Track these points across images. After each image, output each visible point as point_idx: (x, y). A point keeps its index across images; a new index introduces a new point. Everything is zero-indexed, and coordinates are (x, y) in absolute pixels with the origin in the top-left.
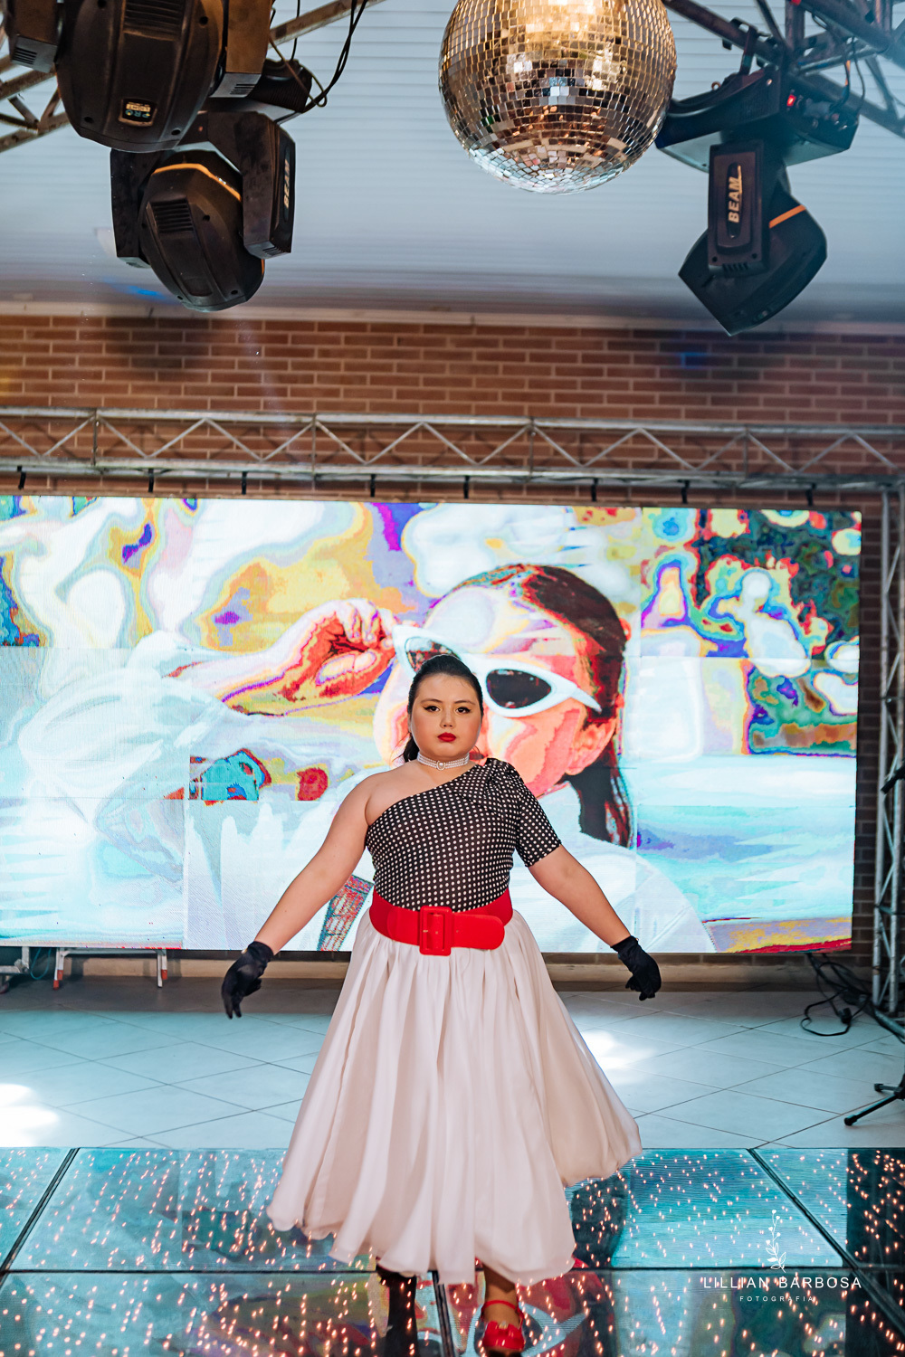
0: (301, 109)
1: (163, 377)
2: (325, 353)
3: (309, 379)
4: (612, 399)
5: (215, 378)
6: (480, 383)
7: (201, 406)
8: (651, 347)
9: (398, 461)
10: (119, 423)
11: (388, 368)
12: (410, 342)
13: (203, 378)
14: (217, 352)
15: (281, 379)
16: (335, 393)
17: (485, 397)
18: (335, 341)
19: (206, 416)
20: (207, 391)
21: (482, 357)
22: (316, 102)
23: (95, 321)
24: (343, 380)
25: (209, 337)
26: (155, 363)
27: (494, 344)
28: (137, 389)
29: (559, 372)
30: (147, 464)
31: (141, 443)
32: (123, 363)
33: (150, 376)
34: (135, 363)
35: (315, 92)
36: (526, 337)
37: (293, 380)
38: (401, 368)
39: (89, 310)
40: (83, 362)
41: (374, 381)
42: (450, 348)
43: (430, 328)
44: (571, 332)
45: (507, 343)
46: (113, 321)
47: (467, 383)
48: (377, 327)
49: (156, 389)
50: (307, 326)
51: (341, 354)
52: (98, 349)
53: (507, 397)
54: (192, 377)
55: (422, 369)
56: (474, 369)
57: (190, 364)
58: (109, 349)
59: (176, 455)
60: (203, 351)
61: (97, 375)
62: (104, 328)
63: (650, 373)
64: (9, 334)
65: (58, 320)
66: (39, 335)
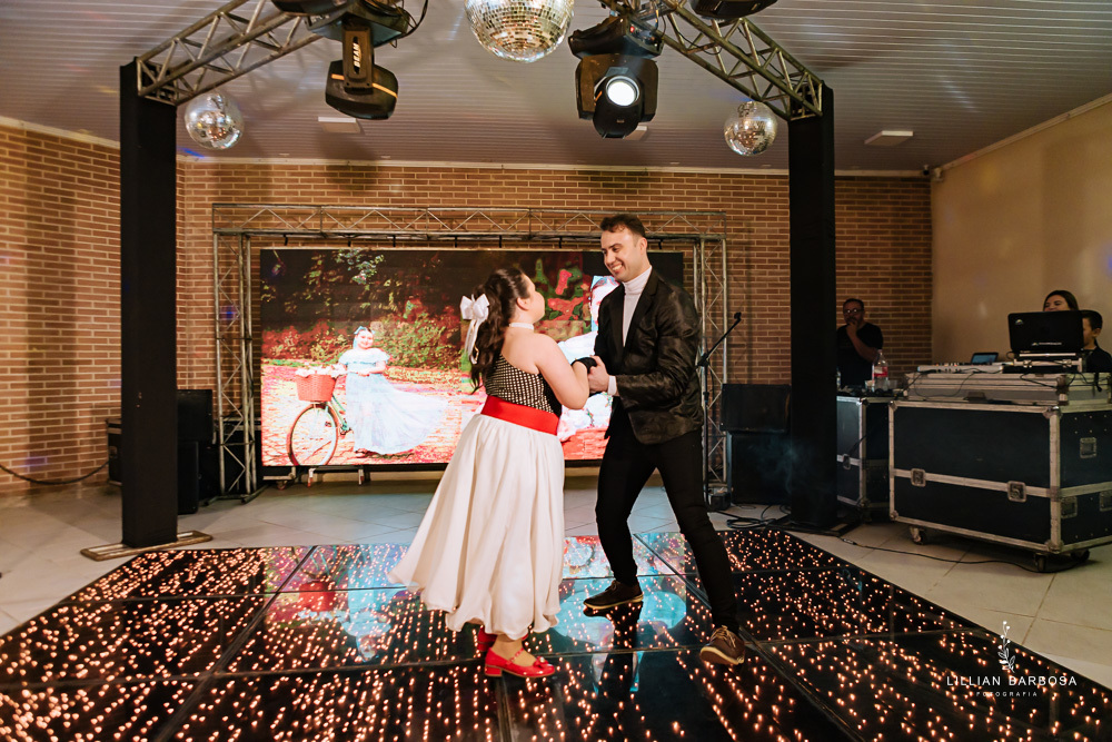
1: (354, 194)
2: (432, 182)
3: (425, 195)
5: (380, 194)
6: (507, 196)
10: (336, 216)
11: (463, 189)
12: (473, 177)
13: (374, 194)
14: (380, 182)
15: (412, 195)
16: (438, 201)
17: (509, 202)
18: (437, 176)
19: (376, 208)
20: (377, 201)
21: (507, 184)
23: (321, 167)
24: (441, 195)
25: (376, 175)
26: (350, 187)
27: (513, 177)
28: (342, 200)
30: (347, 231)
31: (345, 225)
32: (335, 187)
33: (349, 194)
34: (341, 187)
36: (528, 174)
37: (418, 195)
38: (469, 189)
40: (315, 187)
41: (456, 195)
42: (493, 180)
43: (482, 170)
45: (519, 177)
46: (329, 168)
47: (501, 196)
48: (457, 170)
50: (424, 169)
51: (440, 183)
52: (323, 181)
54: (368, 194)
55: (480, 190)
56: (504, 190)
57: (367, 188)
58: (328, 181)
59: (361, 228)
60: (374, 182)
61: (323, 194)
62: (325, 171)
64: (279, 174)
65: (303, 167)
66: (293, 174)
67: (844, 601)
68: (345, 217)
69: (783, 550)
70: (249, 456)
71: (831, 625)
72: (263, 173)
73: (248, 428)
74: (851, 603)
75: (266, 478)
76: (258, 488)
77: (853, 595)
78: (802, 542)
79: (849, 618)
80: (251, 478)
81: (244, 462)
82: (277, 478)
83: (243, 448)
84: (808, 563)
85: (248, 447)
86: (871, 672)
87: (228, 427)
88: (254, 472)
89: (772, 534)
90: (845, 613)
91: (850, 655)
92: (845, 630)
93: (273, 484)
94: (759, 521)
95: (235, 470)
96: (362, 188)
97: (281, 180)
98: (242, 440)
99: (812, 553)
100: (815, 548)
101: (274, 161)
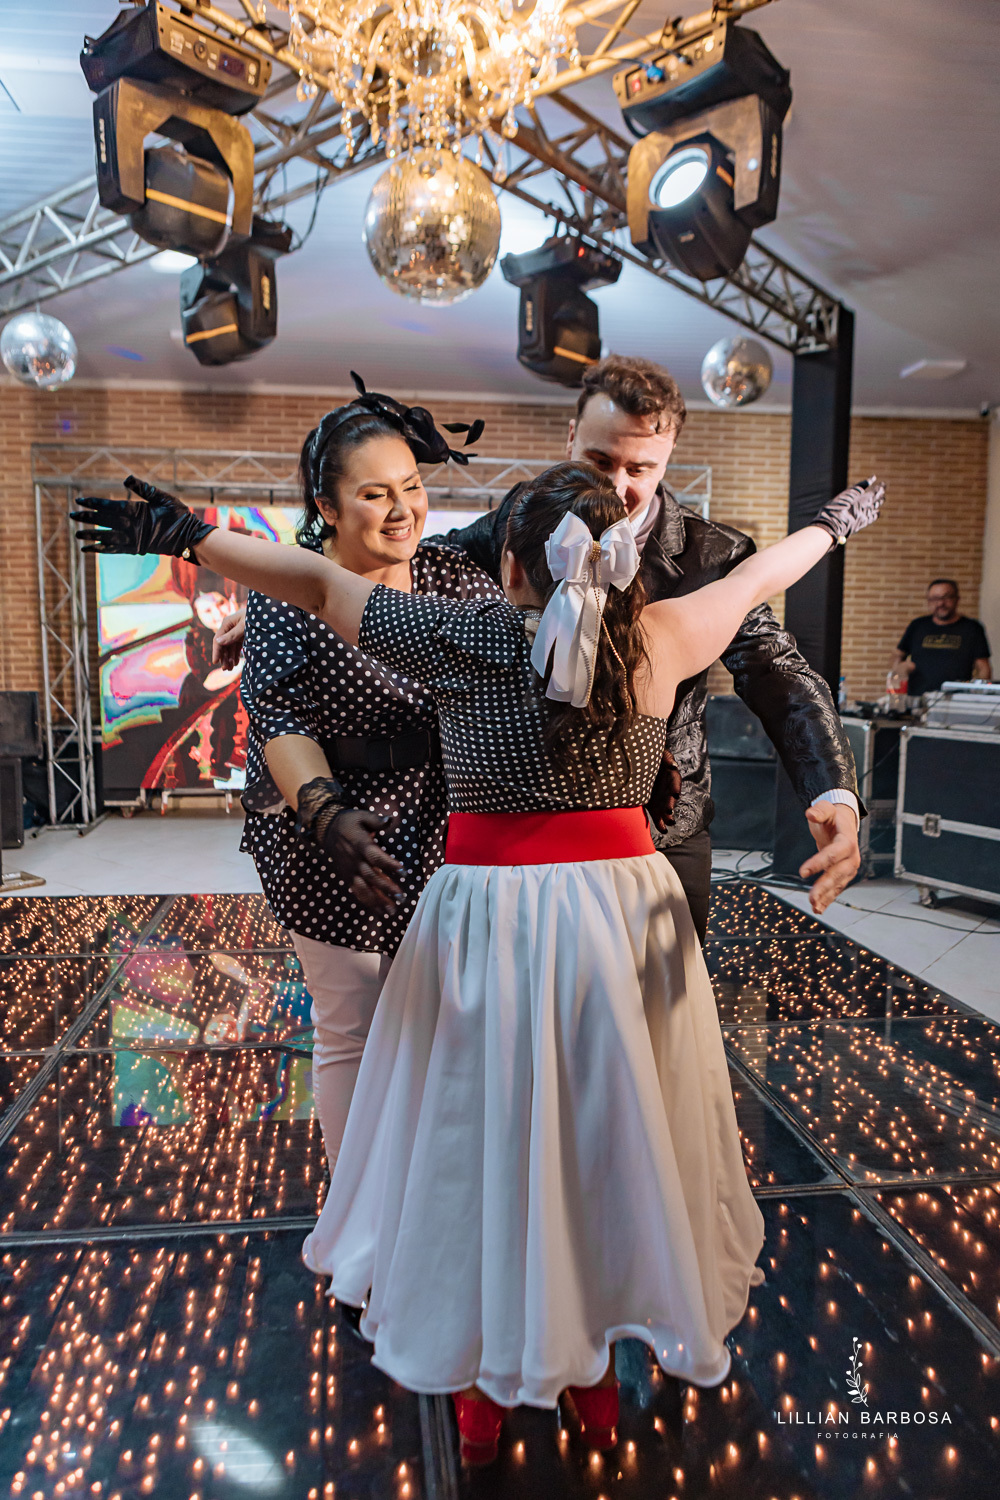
0: (285, 252)
1: (219, 430)
4: (503, 447)
5: (253, 431)
7: (245, 449)
8: (528, 414)
10: (191, 459)
13: (245, 431)
14: (253, 414)
15: (295, 432)
19: (247, 454)
22: (296, 247)
23: (174, 394)
25: (247, 405)
26: (213, 422)
28: (202, 438)
30: (209, 485)
31: (206, 473)
32: (192, 421)
33: (210, 430)
34: (201, 421)
35: (296, 241)
36: (450, 406)
39: (169, 386)
40: (167, 420)
46: (187, 394)
49: (215, 439)
52: (175, 412)
57: (236, 422)
58: (183, 412)
59: (227, 478)
60: (245, 414)
61: (176, 429)
62: (179, 398)
63: (527, 431)
64: (117, 401)
65: (150, 393)
66: (137, 402)
67: (820, 977)
68: (206, 462)
69: (757, 912)
70: (86, 777)
71: (799, 1007)
72: (98, 403)
73: (84, 739)
74: (829, 982)
75: (107, 803)
76: (98, 816)
77: (833, 971)
78: (781, 902)
79: (823, 1001)
80: (88, 803)
81: (80, 784)
83: (78, 765)
84: (785, 929)
85: (84, 764)
86: (836, 1064)
88: (93, 796)
89: (746, 890)
90: (819, 992)
91: (815, 1043)
92: (816, 1013)
93: (117, 810)
94: (735, 874)
96: (228, 422)
97: (121, 410)
98: (77, 755)
99: (792, 916)
100: (797, 910)
101: (113, 384)
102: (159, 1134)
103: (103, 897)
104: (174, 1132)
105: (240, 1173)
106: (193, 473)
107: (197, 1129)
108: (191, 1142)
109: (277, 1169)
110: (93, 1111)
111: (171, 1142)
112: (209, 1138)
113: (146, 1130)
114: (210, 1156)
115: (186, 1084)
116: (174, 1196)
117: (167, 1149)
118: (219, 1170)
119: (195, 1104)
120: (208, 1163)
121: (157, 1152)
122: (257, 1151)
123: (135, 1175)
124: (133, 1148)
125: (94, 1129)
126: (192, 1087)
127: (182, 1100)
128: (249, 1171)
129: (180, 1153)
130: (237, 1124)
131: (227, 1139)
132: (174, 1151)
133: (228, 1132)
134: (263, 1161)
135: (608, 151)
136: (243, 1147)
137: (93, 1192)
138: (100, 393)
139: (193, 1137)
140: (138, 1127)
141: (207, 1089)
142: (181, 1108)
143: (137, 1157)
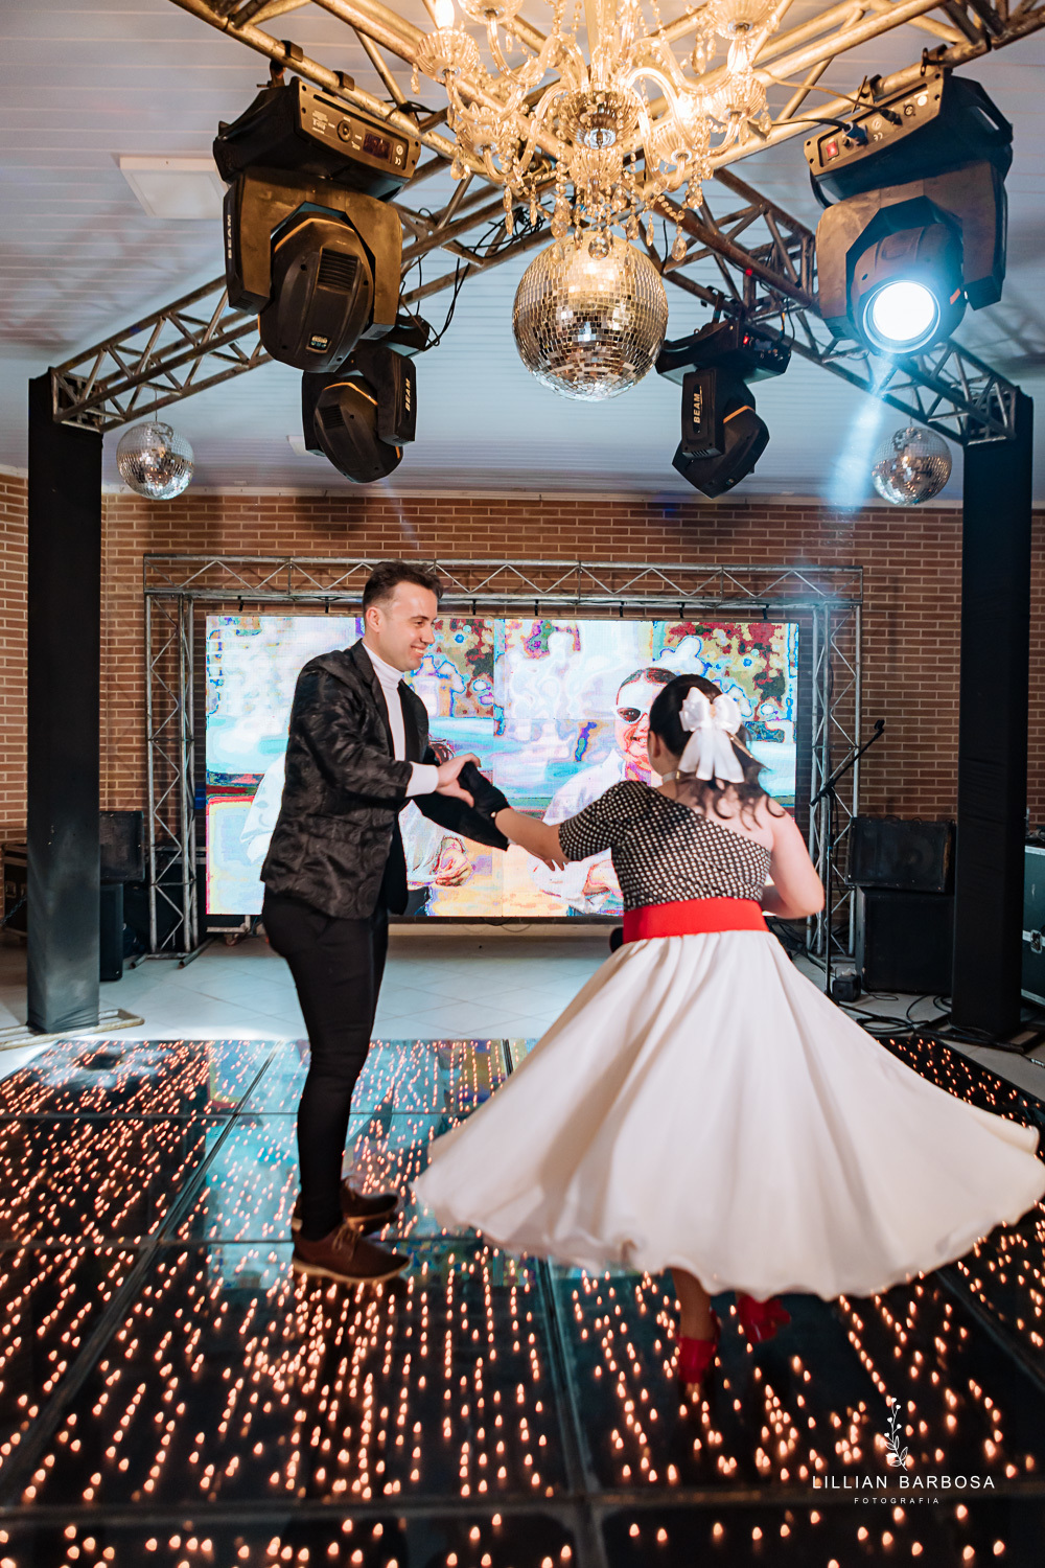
0: (424, 349)
1: (334, 536)
2: (442, 520)
3: (432, 538)
4: (633, 549)
5: (369, 537)
6: (546, 540)
7: (361, 555)
8: (660, 514)
9: (491, 591)
10: (306, 566)
11: (484, 529)
12: (499, 512)
13: (361, 537)
14: (370, 519)
16: (448, 546)
18: (449, 511)
19: (363, 561)
21: (546, 521)
22: (433, 343)
23: (289, 499)
24: (454, 538)
25: (365, 510)
26: (328, 527)
27: (555, 512)
28: (317, 545)
29: (598, 531)
30: (324, 594)
31: (320, 581)
32: (307, 527)
33: (325, 536)
34: (316, 527)
35: (432, 337)
36: (576, 508)
37: (421, 538)
38: (492, 530)
39: (285, 492)
40: (281, 527)
41: (475, 539)
42: (526, 516)
43: (511, 502)
44: (606, 504)
45: (563, 513)
46: (301, 499)
48: (476, 502)
49: (329, 545)
50: (430, 501)
51: (453, 520)
52: (291, 518)
53: (562, 548)
54: (353, 537)
55: (508, 530)
57: (352, 528)
58: (298, 518)
59: (343, 588)
60: (361, 519)
61: (291, 536)
62: (294, 504)
63: (660, 532)
64: (231, 508)
65: (264, 499)
66: (251, 509)
70: (189, 901)
72: (210, 508)
73: (188, 863)
75: (210, 930)
76: (200, 943)
80: (191, 929)
81: (182, 908)
82: (225, 930)
83: (181, 889)
85: (187, 888)
87: (162, 859)
88: (195, 922)
89: (925, 1046)
93: (220, 937)
94: (907, 1024)
95: (169, 919)
96: (344, 528)
97: (234, 518)
98: (180, 879)
101: (226, 491)
102: (270, 1363)
103: (205, 1042)
104: (288, 1362)
105: (366, 1426)
106: (307, 580)
107: (314, 1359)
108: (307, 1378)
109: (410, 1421)
110: (194, 1328)
111: (284, 1377)
112: (328, 1373)
113: (253, 1360)
114: (330, 1399)
115: (299, 1294)
116: (288, 1459)
117: (280, 1386)
118: (343, 1420)
119: (309, 1324)
120: (328, 1410)
121: (266, 1389)
122: (386, 1394)
123: (242, 1424)
124: (240, 1383)
125: (195, 1354)
126: (306, 1297)
127: (296, 1316)
128: (377, 1424)
129: (294, 1390)
130: (360, 1353)
131: (348, 1376)
132: (287, 1390)
133: (350, 1367)
134: (394, 1413)
135: (774, 232)
136: (368, 1387)
137: (192, 1447)
138: (216, 499)
139: (309, 1369)
140: (244, 1354)
141: (323, 1300)
142: (294, 1327)
143: (243, 1395)
